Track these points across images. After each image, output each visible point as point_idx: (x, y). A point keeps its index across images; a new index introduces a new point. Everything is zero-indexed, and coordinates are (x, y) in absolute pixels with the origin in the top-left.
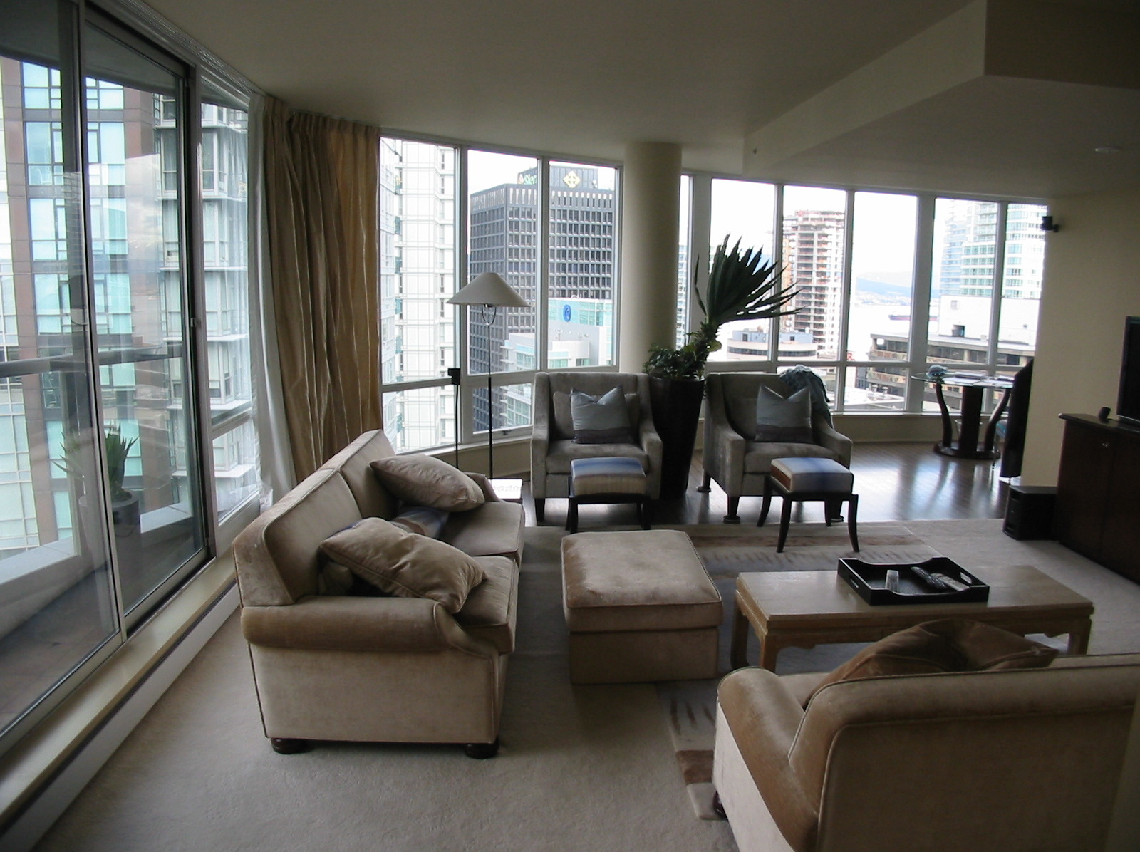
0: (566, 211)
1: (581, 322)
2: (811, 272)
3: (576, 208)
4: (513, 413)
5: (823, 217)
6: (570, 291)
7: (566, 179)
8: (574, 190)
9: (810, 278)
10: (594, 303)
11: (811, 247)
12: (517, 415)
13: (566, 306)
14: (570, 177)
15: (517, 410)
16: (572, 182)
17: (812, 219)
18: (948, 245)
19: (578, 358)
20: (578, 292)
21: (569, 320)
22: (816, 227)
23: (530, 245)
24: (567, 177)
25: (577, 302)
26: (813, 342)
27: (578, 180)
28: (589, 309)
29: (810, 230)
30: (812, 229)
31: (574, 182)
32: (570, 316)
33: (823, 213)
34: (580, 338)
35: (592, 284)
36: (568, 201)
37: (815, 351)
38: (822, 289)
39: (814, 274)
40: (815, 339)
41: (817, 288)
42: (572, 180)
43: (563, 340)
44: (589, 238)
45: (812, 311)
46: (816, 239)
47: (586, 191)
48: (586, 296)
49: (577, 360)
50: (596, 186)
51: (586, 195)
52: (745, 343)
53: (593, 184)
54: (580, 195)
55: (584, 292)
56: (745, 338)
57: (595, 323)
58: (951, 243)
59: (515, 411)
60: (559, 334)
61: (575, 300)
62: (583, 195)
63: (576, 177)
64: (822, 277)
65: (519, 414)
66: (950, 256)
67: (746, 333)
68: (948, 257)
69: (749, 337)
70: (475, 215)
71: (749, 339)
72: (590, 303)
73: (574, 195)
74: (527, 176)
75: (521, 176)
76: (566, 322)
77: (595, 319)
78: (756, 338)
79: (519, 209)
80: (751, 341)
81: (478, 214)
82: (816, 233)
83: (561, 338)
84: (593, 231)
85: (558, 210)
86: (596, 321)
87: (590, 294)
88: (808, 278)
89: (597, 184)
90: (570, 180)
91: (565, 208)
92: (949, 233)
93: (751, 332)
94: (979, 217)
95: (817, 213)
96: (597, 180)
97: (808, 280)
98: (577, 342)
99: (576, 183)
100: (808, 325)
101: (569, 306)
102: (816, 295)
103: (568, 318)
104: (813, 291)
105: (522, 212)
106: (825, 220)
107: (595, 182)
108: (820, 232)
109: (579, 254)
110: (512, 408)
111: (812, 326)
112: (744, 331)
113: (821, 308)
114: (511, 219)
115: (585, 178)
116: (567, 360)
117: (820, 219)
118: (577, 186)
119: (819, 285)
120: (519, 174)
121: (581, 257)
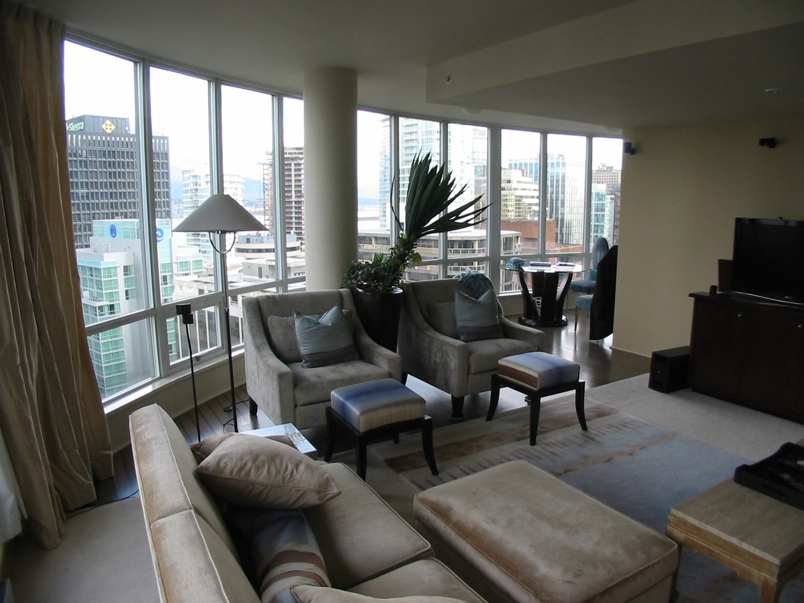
0: (105, 151)
1: (125, 237)
2: (291, 191)
3: (114, 149)
5: (297, 151)
6: (112, 213)
7: (104, 127)
8: (110, 135)
9: (290, 195)
10: (134, 222)
11: (290, 173)
13: (112, 225)
14: (107, 125)
16: (109, 129)
17: (289, 153)
18: (383, 168)
19: (125, 265)
20: (119, 214)
21: (115, 236)
22: (292, 159)
24: (105, 125)
25: (120, 222)
26: (297, 241)
27: (113, 127)
28: (130, 226)
29: (288, 161)
30: (290, 160)
31: (110, 129)
32: (115, 233)
33: (297, 149)
34: (125, 250)
35: (130, 207)
36: (106, 144)
37: (299, 247)
38: (300, 202)
39: (293, 193)
40: (298, 238)
41: (296, 202)
42: (108, 127)
43: (111, 252)
44: (125, 172)
45: (294, 219)
46: (293, 167)
47: (120, 135)
48: (126, 217)
49: (124, 267)
50: (128, 132)
51: (120, 139)
52: (248, 244)
53: (126, 130)
54: (115, 139)
55: (124, 214)
56: (248, 241)
57: (136, 238)
58: (385, 167)
60: (108, 248)
61: (118, 220)
62: (118, 139)
63: (112, 125)
64: (299, 195)
66: (385, 176)
67: (248, 237)
68: (383, 176)
69: (251, 240)
71: (251, 242)
72: (131, 222)
73: (111, 139)
74: (71, 124)
75: (66, 124)
76: (113, 239)
77: (136, 234)
78: (257, 240)
80: (253, 243)
82: (293, 163)
83: (109, 251)
84: (128, 166)
85: (99, 151)
86: (136, 236)
87: (129, 215)
88: (289, 195)
89: (129, 130)
90: (106, 127)
91: (104, 149)
92: (383, 160)
93: (252, 236)
94: (404, 149)
95: (293, 149)
96: (129, 128)
97: (289, 196)
98: (124, 253)
99: (112, 129)
100: (292, 228)
101: (114, 226)
102: (295, 207)
103: (114, 235)
104: (294, 204)
106: (299, 153)
107: (127, 129)
108: (296, 162)
109: (118, 185)
111: (294, 229)
112: (247, 236)
113: (300, 216)
115: (119, 125)
116: (116, 267)
117: (296, 153)
118: (113, 131)
119: (297, 200)
121: (119, 187)
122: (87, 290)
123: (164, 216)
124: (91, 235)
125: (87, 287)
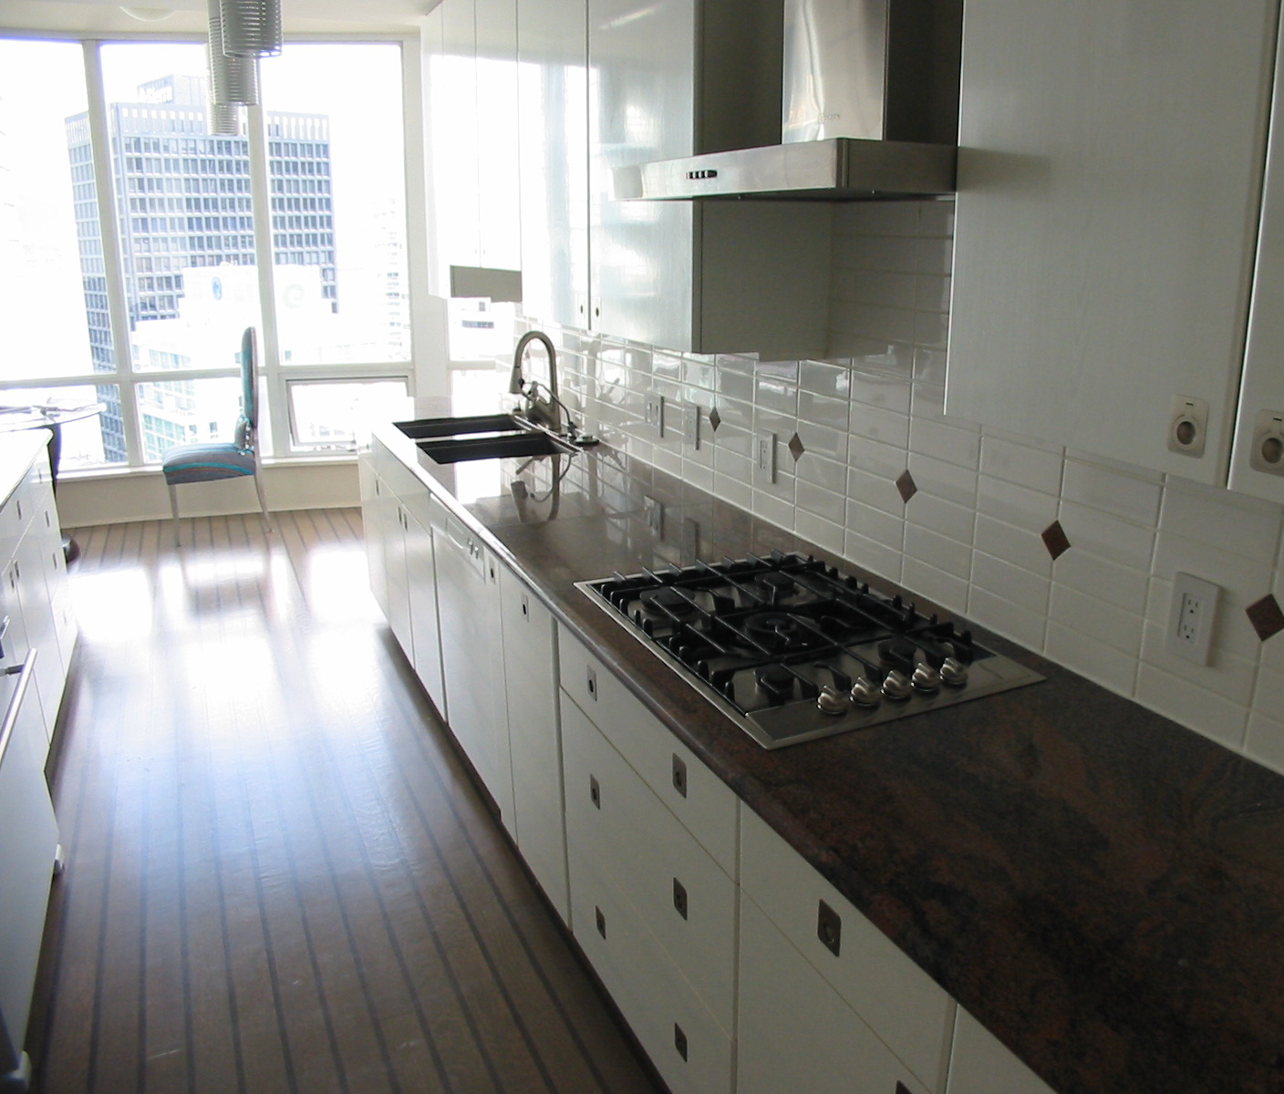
1: (234, 299)
4: (152, 435)
12: (159, 439)
13: (214, 278)
15: (158, 431)
21: (220, 297)
23: (162, 192)
59: (155, 434)
61: (227, 268)
65: (161, 436)
70: (75, 149)
74: (148, 90)
75: (142, 89)
76: (215, 301)
79: (139, 139)
81: (80, 148)
103: (219, 295)
105: (145, 144)
110: (151, 429)
114: (129, 154)
120: (138, 88)
121: (240, 207)
122: (171, 395)
123: (323, 261)
124: (179, 296)
125: (171, 390)
